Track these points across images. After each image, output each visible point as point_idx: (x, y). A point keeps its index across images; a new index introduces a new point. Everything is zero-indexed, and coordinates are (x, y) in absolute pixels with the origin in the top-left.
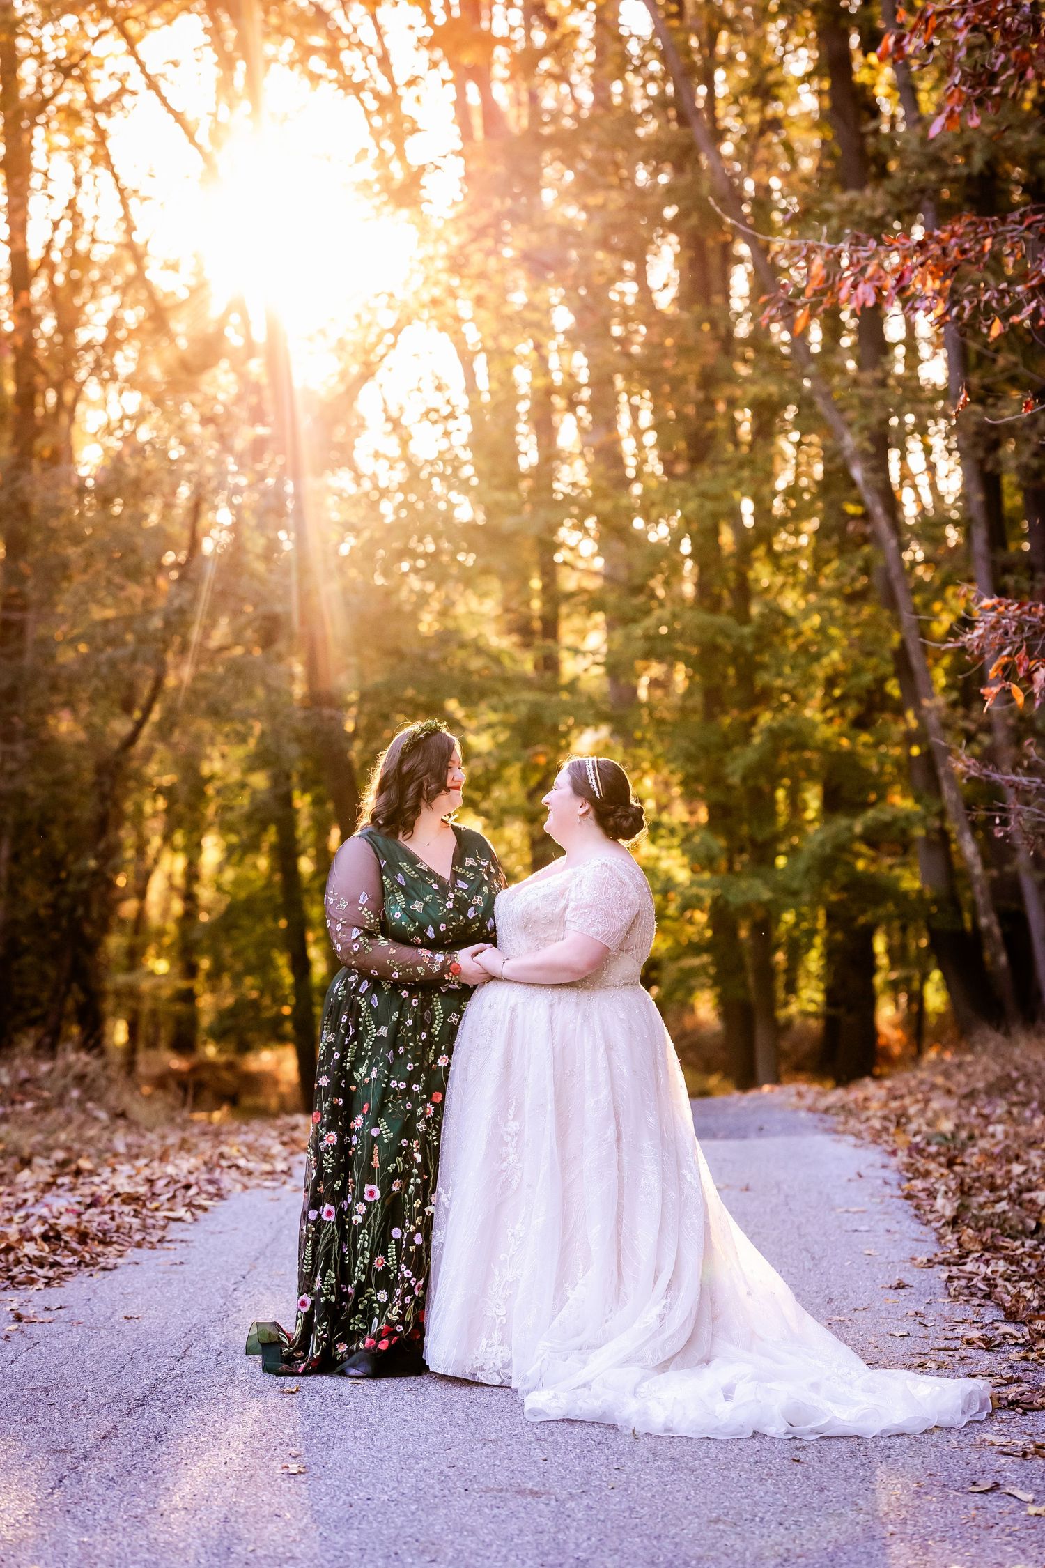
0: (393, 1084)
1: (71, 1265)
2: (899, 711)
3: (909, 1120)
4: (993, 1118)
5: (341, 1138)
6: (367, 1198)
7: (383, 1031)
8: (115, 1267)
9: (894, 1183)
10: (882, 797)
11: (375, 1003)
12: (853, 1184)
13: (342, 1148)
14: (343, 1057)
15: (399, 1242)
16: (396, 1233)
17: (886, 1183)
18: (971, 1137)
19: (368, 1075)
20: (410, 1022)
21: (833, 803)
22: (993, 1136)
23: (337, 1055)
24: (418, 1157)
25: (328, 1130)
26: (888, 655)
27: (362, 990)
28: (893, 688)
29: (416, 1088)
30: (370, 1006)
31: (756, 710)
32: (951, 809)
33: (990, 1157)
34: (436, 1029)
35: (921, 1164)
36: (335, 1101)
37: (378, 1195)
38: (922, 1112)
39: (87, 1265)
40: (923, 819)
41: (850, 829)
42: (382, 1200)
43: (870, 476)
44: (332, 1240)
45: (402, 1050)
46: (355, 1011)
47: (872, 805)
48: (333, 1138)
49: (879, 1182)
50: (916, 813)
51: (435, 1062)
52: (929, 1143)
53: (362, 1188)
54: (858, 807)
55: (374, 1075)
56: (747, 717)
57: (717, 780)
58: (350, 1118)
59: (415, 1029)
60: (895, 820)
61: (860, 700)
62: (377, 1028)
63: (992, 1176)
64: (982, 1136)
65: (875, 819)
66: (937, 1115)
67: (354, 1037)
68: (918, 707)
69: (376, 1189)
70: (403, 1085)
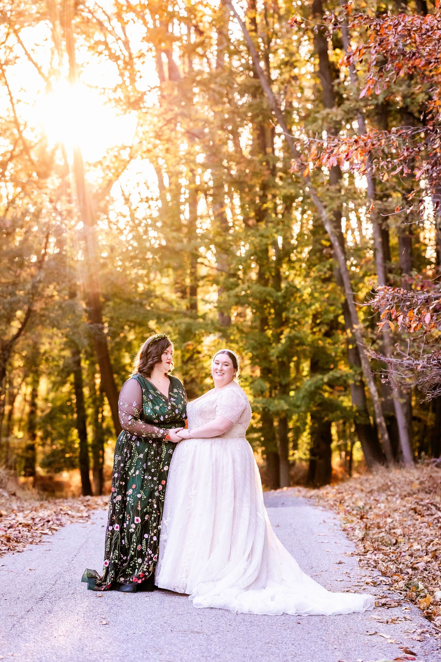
0: (146, 477)
2: (344, 329)
3: (345, 501)
4: (380, 501)
5: (123, 498)
6: (136, 522)
7: (141, 456)
8: (23, 551)
9: (338, 525)
10: (336, 366)
11: (138, 444)
12: (322, 525)
13: (123, 502)
14: (125, 466)
15: (147, 540)
16: (146, 536)
17: (335, 525)
18: (370, 508)
19: (135, 473)
20: (153, 453)
21: (315, 368)
22: (380, 508)
23: (122, 465)
24: (155, 506)
25: (118, 495)
26: (340, 306)
27: (133, 439)
28: (341, 319)
29: (155, 479)
30: (136, 446)
31: (282, 328)
32: (365, 372)
33: (378, 516)
34: (163, 456)
35: (350, 518)
36: (121, 483)
37: (140, 521)
38: (351, 498)
39: (12, 550)
40: (354, 376)
41: (322, 379)
42: (141, 523)
43: (334, 230)
44: (117, 538)
45: (149, 464)
46: (130, 447)
47: (332, 369)
48: (119, 498)
49: (332, 524)
50: (350, 373)
51: (163, 468)
52: (353, 510)
53: (134, 518)
54: (325, 370)
55: (137, 473)
56: (279, 331)
57: (266, 358)
58: (126, 490)
59: (155, 456)
60: (342, 376)
61: (327, 324)
62: (139, 455)
63: (379, 523)
64: (375, 507)
65: (333, 375)
66: (357, 499)
67: (130, 458)
68: (352, 328)
69: (139, 518)
70: (150, 478)
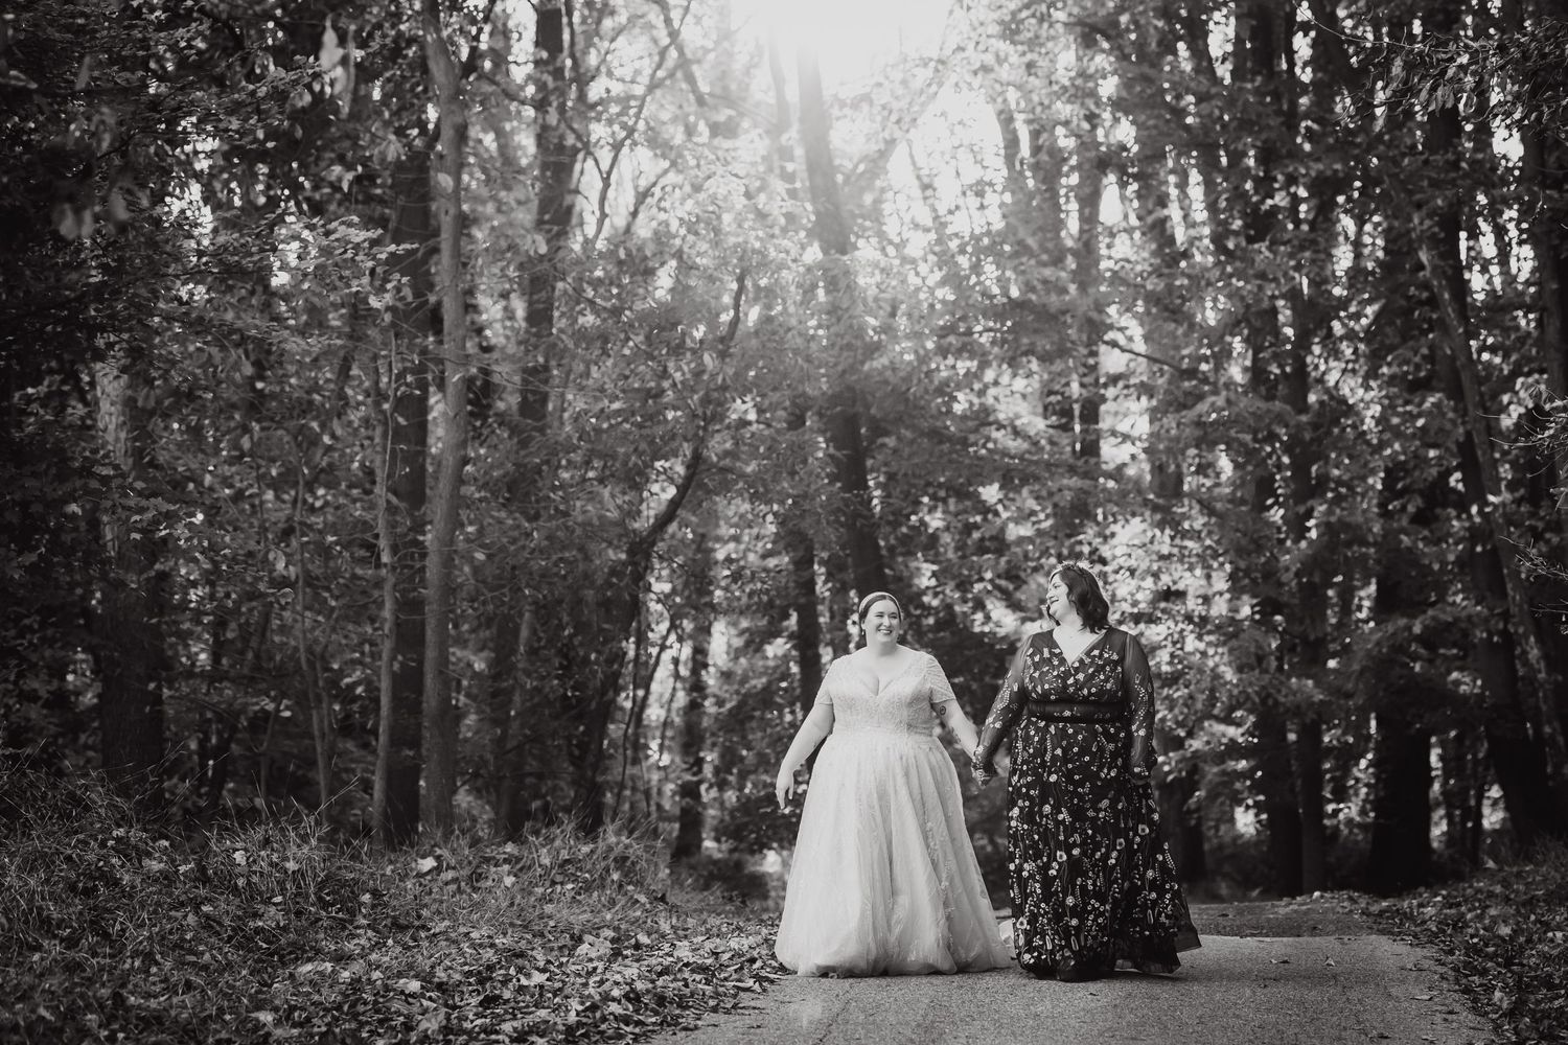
1: (654, 1024)
2: (1462, 506)
3: (1466, 925)
4: (1554, 923)
8: (696, 1028)
10: (1441, 599)
18: (1529, 941)
21: (1387, 603)
22: (1552, 941)
26: (1454, 448)
28: (1455, 480)
31: (1310, 503)
32: (1514, 610)
33: (1546, 958)
35: (1478, 962)
38: (1480, 918)
39: (669, 1025)
40: (1487, 620)
41: (1409, 628)
43: (1437, 261)
47: (1433, 604)
50: (1478, 614)
52: (1487, 945)
54: (1416, 607)
56: (1302, 509)
57: (1270, 573)
60: (1457, 620)
61: (1421, 493)
63: (1550, 976)
64: (1540, 941)
65: (1434, 618)
66: (1494, 920)
68: (1484, 503)
